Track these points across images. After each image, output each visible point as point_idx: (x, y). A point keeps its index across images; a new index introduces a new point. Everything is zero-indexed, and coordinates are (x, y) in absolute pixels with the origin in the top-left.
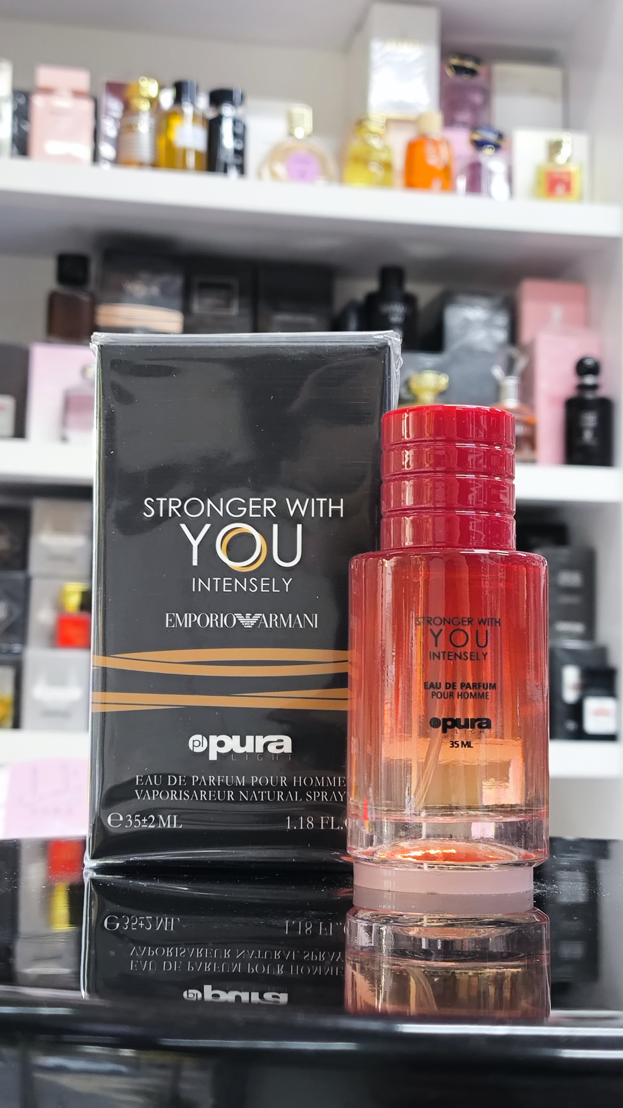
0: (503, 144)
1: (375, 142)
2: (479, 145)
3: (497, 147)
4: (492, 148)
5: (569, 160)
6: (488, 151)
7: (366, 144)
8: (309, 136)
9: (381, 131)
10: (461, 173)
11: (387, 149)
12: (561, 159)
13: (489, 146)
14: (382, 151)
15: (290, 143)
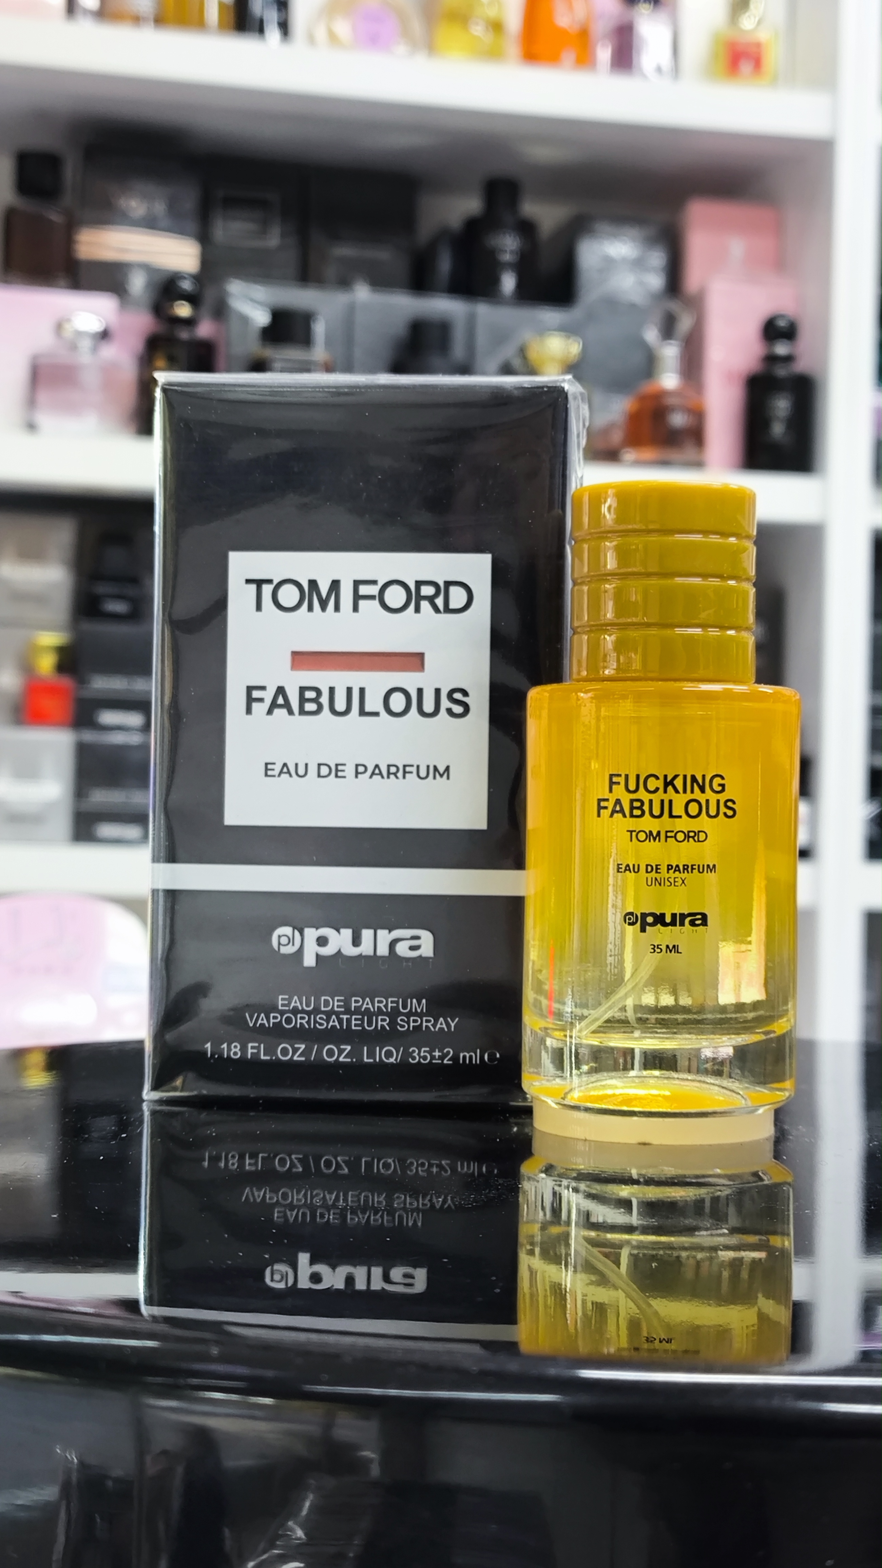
3: (656, 1)
4: (650, 3)
5: (759, 23)
6: (644, 7)
10: (604, 39)
11: (496, 1)
12: (748, 22)
14: (490, 5)
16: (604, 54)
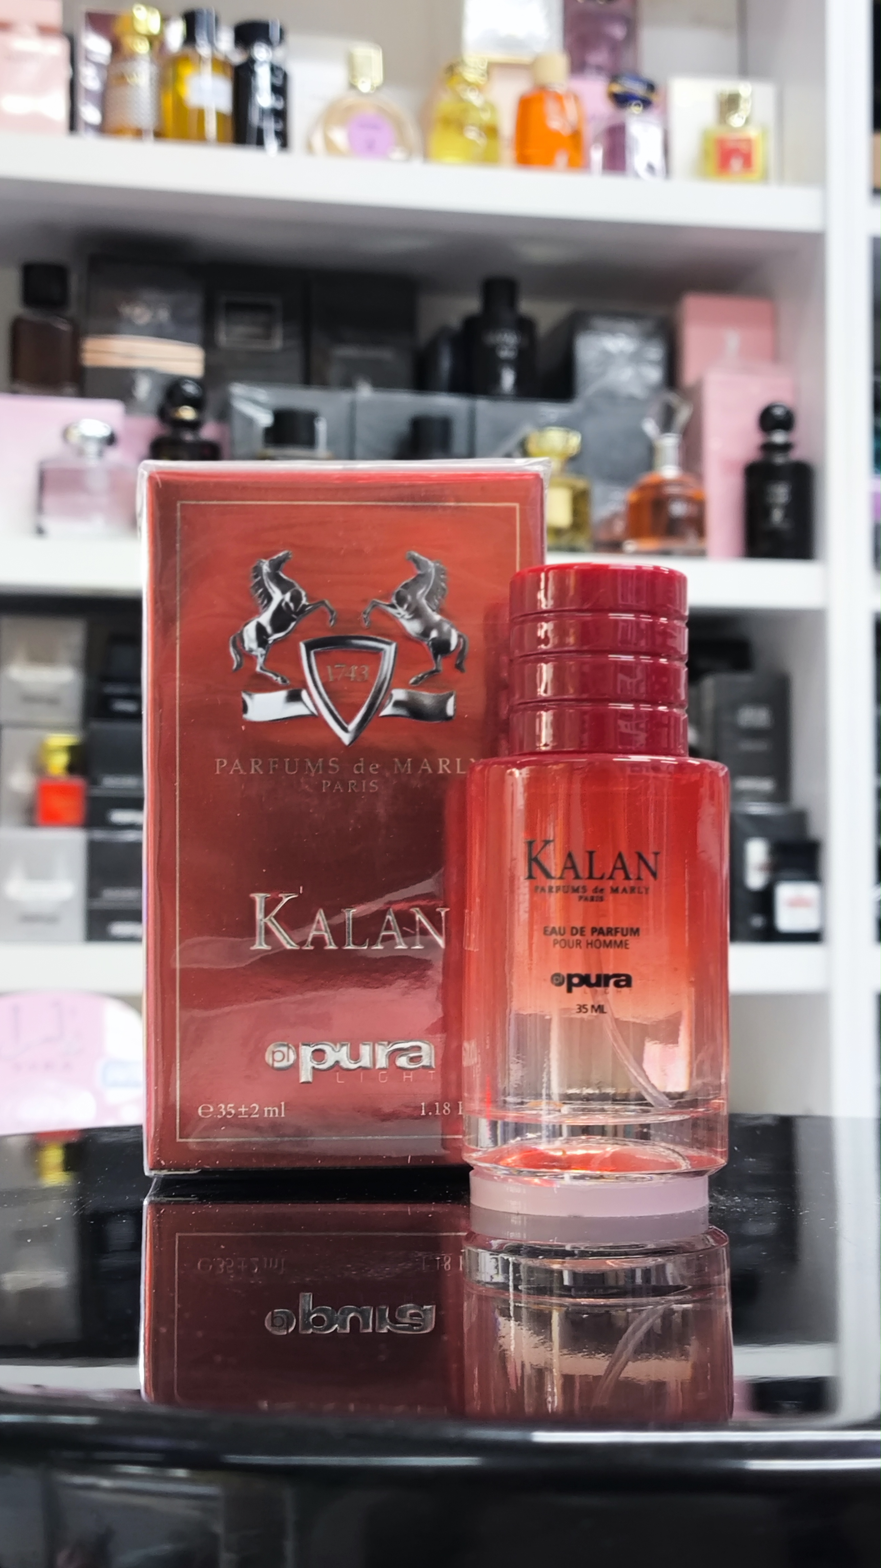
0: (654, 98)
1: (473, 97)
2: (621, 100)
3: (646, 103)
4: (639, 105)
5: (747, 121)
6: (635, 110)
7: (461, 100)
8: (378, 89)
9: (481, 80)
10: (596, 140)
11: (490, 107)
12: (736, 120)
13: (634, 103)
14: (483, 109)
15: (351, 99)
16: (597, 155)
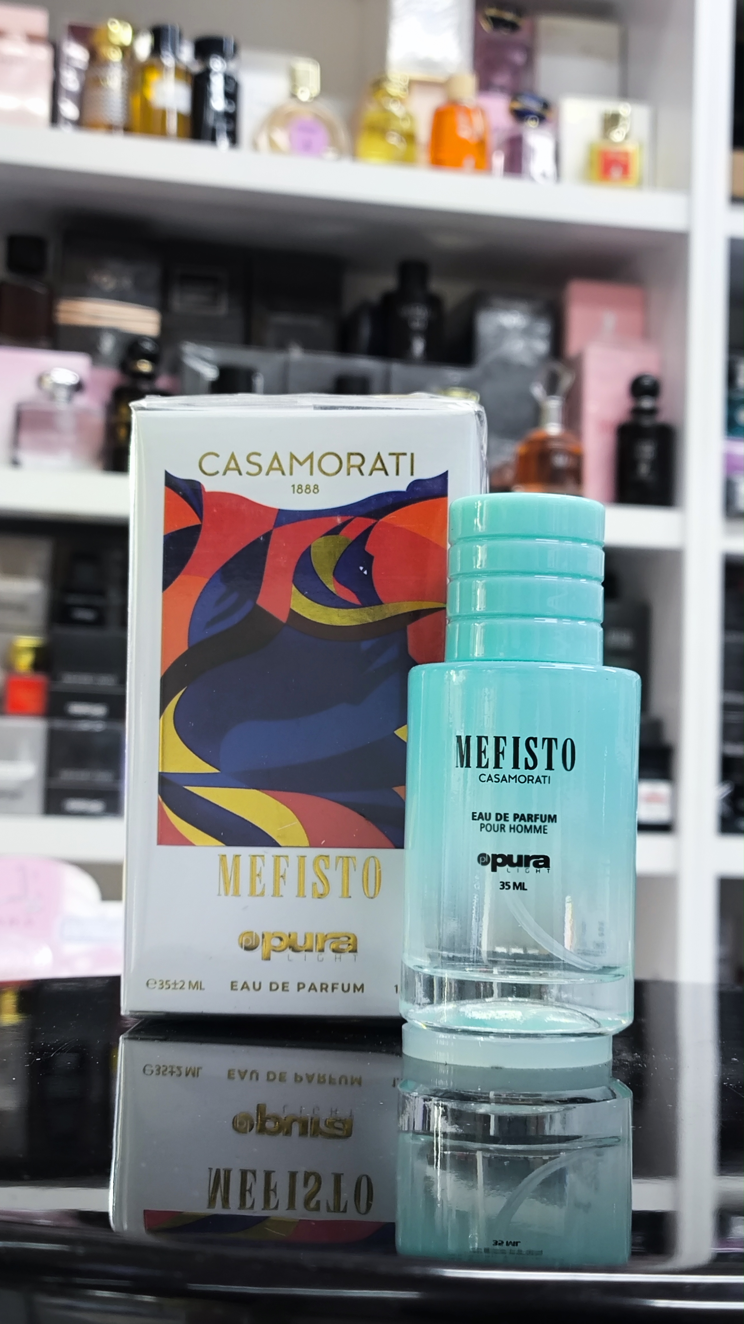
0: (548, 115)
1: (395, 108)
2: (520, 115)
3: (541, 119)
4: (536, 120)
5: (627, 137)
6: (531, 124)
7: (384, 110)
8: (316, 98)
9: (403, 95)
10: (498, 148)
11: (409, 117)
12: (617, 136)
13: (532, 117)
14: (404, 119)
15: (292, 106)
16: (499, 161)
